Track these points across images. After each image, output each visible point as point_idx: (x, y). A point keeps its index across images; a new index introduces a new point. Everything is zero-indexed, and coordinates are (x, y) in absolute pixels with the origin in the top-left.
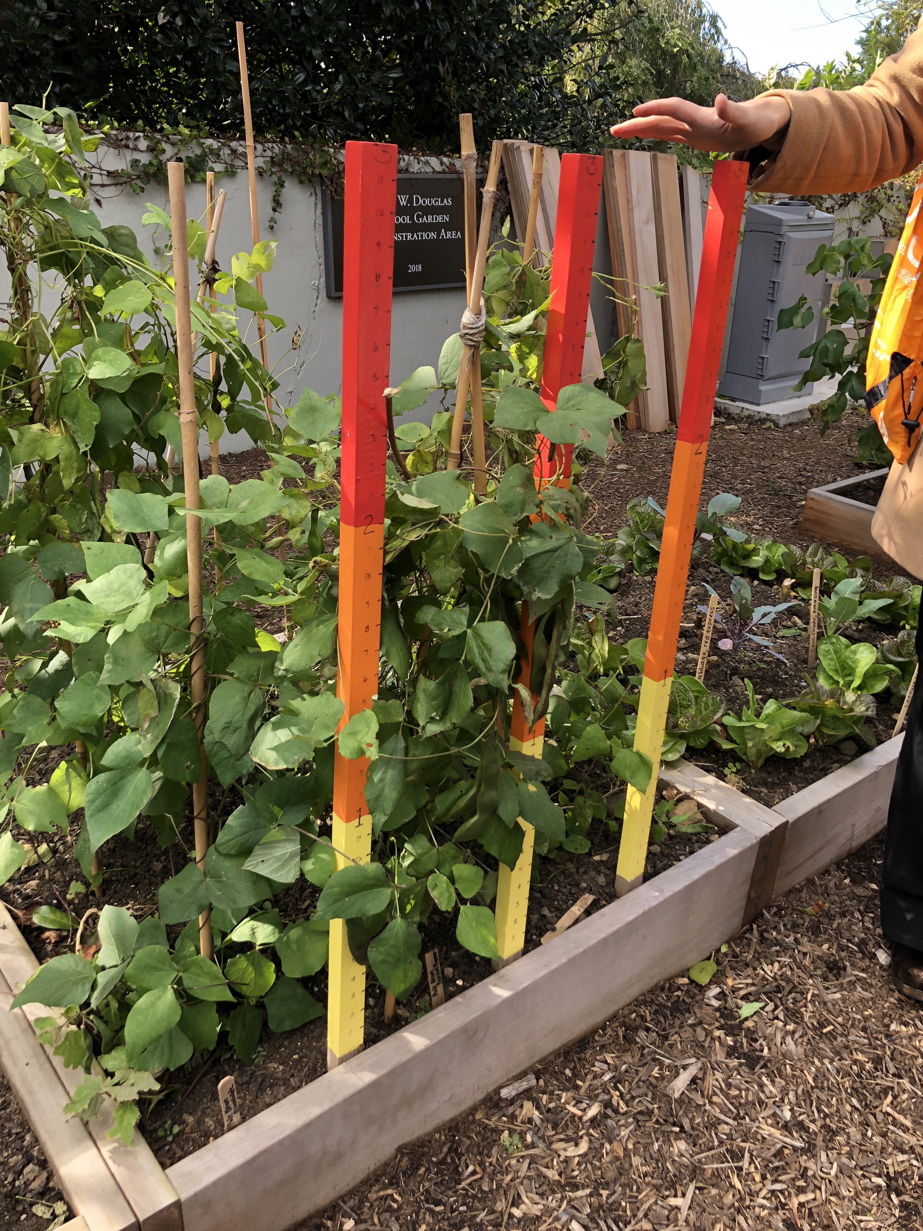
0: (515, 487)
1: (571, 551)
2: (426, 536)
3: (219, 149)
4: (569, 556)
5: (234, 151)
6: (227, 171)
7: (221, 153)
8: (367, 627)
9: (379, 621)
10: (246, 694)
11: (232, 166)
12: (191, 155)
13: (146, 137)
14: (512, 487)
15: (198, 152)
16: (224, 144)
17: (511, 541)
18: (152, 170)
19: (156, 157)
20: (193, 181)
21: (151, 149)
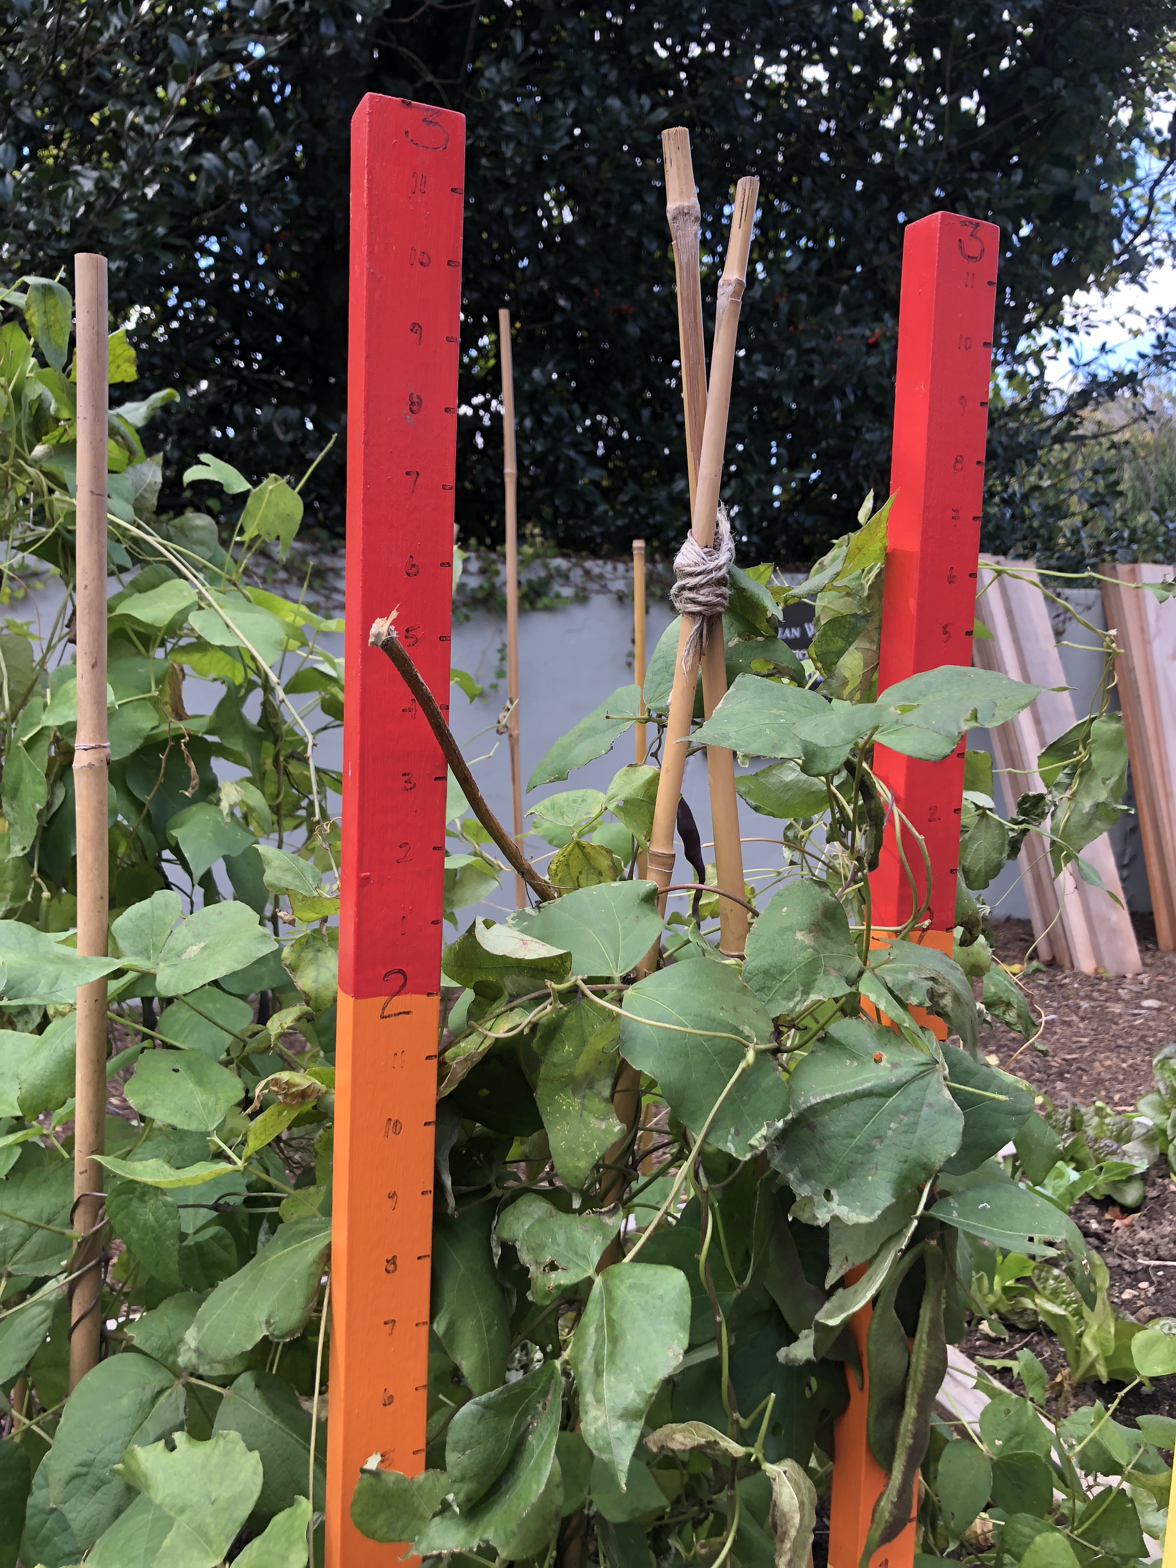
0: (792, 930)
1: (930, 1098)
2: (534, 1026)
3: (569, 569)
4: (925, 1111)
5: (587, 573)
6: (577, 595)
7: (572, 574)
8: (393, 1261)
9: (426, 1247)
10: (148, 1395)
11: (584, 589)
12: (533, 577)
13: (479, 557)
14: (783, 930)
15: (543, 573)
16: (575, 565)
17: (750, 1056)
18: (480, 595)
19: (489, 580)
20: (533, 608)
21: (483, 571)
